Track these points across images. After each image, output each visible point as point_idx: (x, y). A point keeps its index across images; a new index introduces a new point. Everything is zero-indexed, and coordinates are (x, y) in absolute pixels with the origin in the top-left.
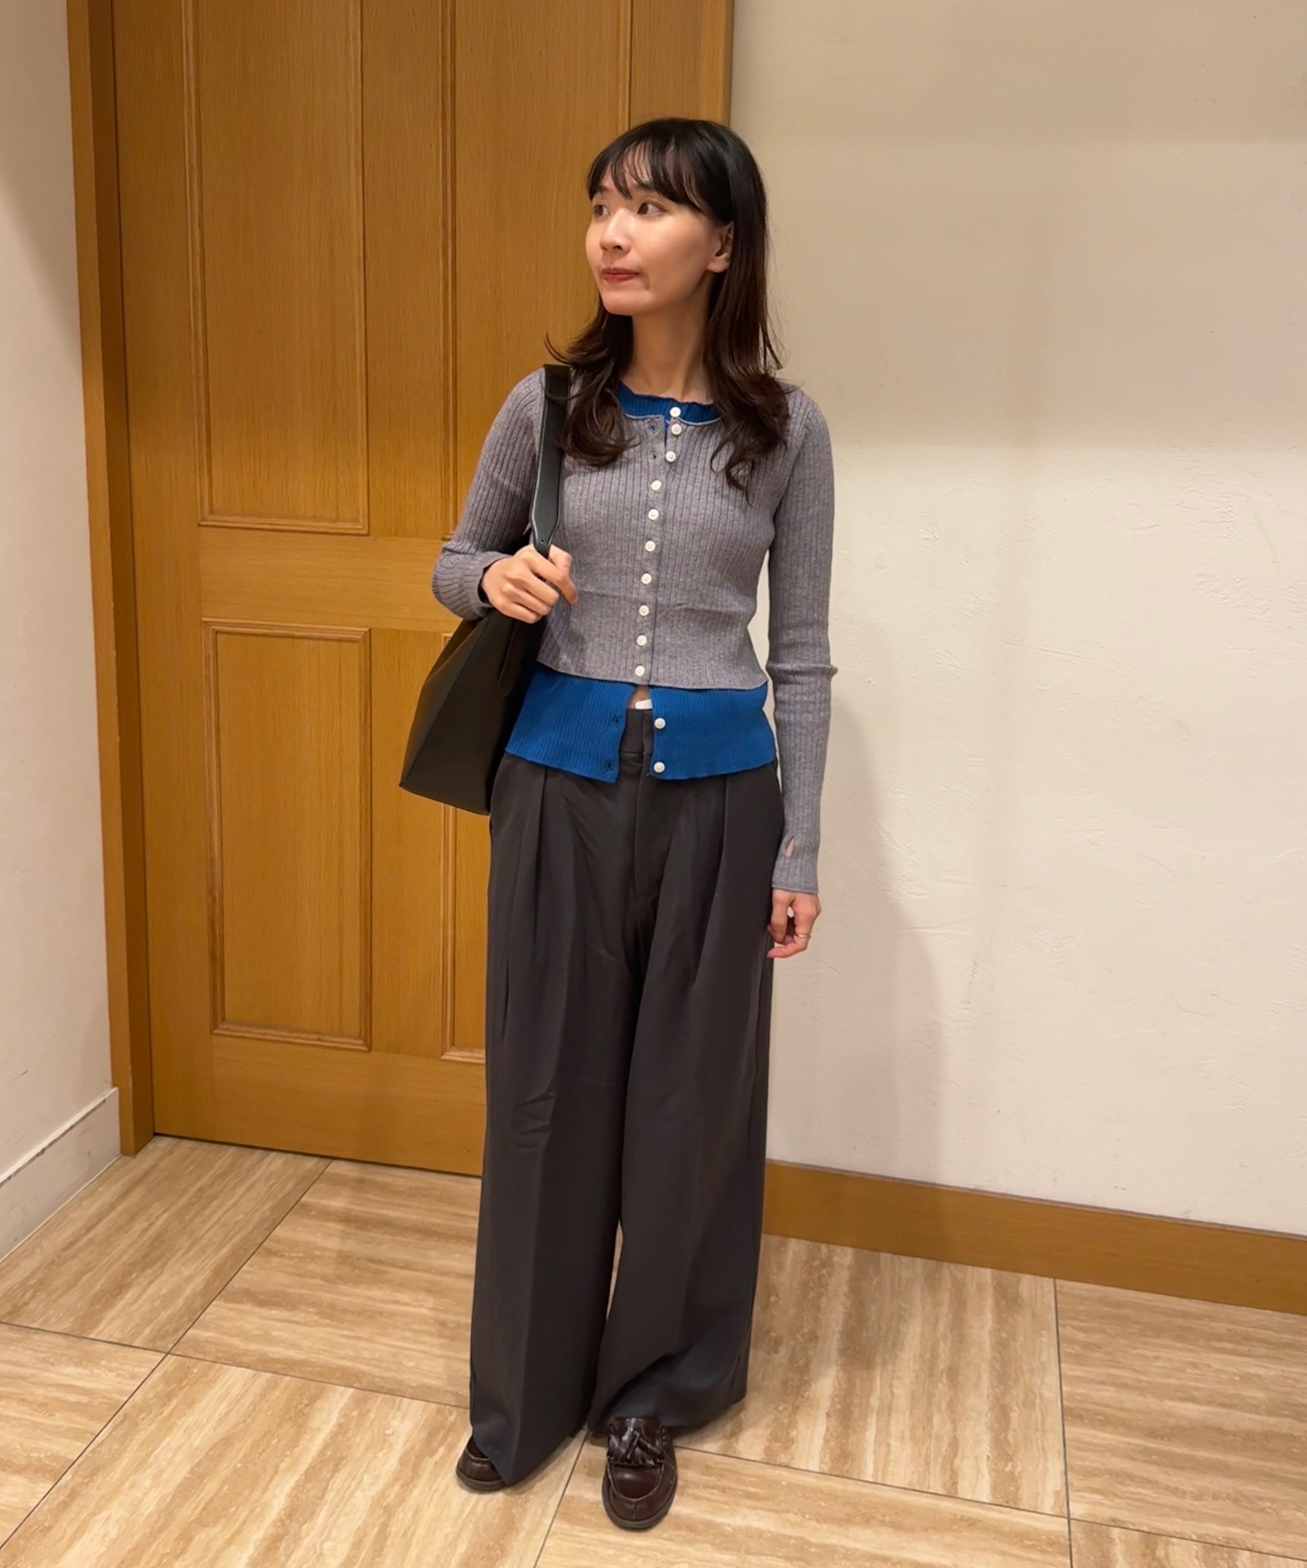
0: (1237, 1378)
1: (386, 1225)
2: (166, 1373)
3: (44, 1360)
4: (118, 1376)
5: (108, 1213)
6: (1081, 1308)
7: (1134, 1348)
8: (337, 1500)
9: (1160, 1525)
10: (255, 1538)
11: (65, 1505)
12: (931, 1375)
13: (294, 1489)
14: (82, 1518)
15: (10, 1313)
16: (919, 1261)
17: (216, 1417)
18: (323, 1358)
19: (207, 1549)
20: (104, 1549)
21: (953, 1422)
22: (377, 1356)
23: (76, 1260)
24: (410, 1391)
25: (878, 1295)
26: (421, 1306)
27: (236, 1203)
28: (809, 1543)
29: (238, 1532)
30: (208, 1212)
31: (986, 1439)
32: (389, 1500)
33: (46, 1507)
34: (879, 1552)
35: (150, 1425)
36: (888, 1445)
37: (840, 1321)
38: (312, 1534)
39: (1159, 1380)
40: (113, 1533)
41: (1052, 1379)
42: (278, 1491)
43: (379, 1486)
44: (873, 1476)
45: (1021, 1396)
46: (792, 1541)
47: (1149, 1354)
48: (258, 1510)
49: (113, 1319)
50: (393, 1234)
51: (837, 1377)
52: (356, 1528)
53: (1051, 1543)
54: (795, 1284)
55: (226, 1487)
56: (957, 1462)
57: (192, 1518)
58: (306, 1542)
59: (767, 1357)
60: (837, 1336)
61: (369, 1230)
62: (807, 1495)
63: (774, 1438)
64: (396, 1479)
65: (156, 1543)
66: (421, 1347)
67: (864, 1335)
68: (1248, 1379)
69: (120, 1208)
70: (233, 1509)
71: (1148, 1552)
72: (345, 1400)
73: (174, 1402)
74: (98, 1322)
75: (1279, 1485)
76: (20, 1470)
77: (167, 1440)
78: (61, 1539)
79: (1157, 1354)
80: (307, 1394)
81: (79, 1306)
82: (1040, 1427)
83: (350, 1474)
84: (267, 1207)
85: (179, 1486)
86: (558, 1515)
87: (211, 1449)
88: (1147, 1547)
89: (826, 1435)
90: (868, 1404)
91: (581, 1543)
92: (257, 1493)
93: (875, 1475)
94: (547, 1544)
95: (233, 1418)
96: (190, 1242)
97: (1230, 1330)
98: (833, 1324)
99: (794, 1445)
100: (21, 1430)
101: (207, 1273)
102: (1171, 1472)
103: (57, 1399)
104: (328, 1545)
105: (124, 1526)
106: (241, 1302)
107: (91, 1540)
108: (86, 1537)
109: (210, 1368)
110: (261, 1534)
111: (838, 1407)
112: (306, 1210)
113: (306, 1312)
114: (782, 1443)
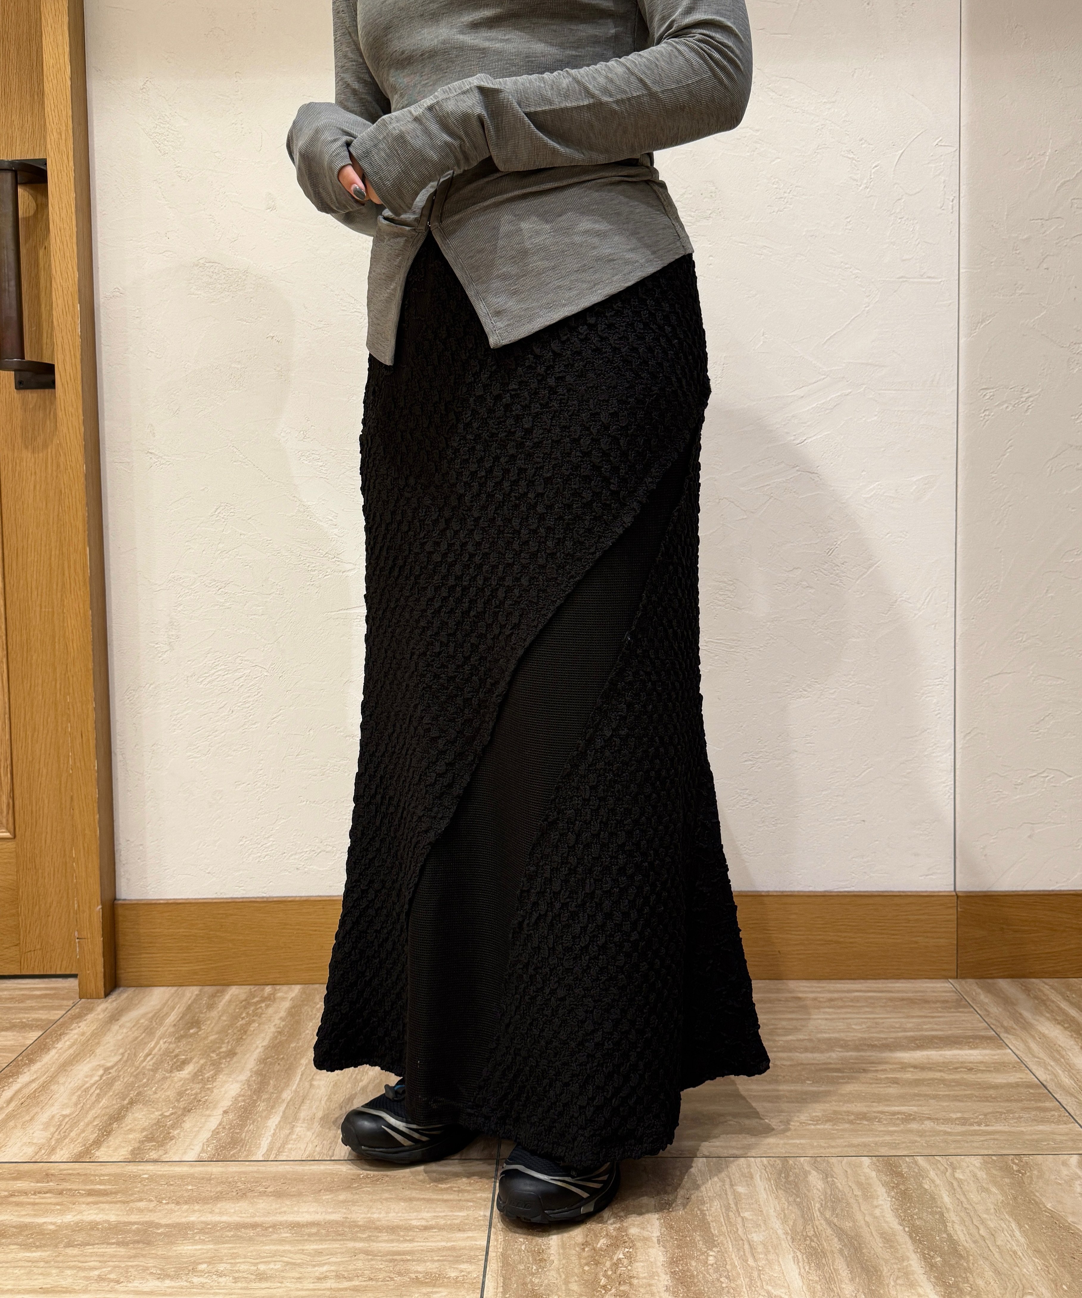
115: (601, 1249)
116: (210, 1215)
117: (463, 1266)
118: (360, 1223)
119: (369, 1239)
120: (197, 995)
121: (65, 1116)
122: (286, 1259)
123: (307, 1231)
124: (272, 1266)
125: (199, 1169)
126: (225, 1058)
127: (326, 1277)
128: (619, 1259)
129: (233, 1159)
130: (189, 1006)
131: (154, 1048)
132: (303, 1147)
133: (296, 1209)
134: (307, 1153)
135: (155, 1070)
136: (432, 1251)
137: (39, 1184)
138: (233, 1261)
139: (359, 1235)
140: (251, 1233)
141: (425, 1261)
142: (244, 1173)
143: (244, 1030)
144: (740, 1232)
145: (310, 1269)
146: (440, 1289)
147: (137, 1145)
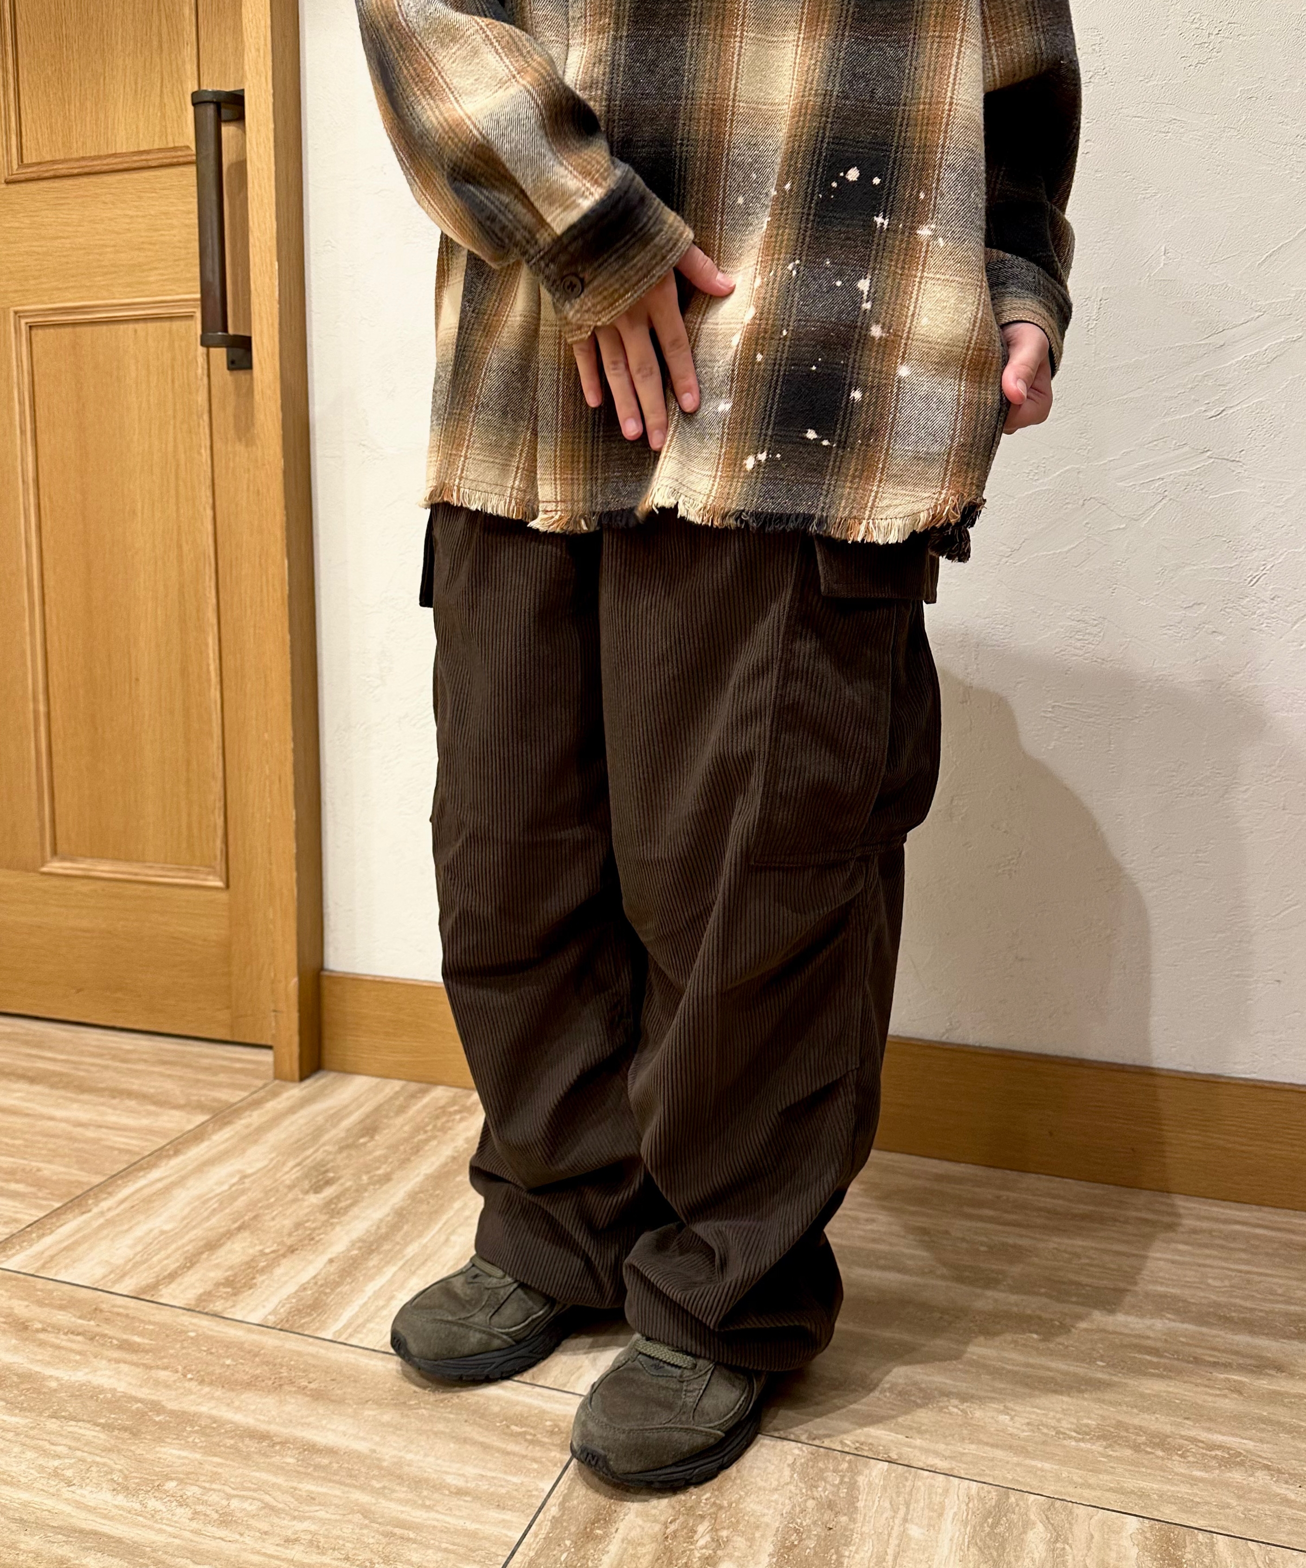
0: (983, 1249)
28: (162, 1411)
34: (263, 1427)
44: (335, 1333)
46: (139, 1405)
51: (381, 1220)
54: (407, 1128)
59: (301, 1196)
62: (213, 1350)
63: (228, 1282)
68: (1002, 1251)
79: (874, 1216)
89: (308, 1283)
90: (400, 1251)
93: (340, 1333)
97: (1000, 1197)
99: (251, 1291)
111: (355, 1252)
114: (234, 1288)
116: (224, 1408)
118: (385, 1464)
119: (380, 1492)
120: (397, 1093)
121: (163, 1232)
122: (267, 1498)
123: (318, 1460)
124: (246, 1505)
125: (253, 1337)
126: (374, 1184)
129: (299, 1330)
130: (381, 1105)
131: (308, 1157)
135: (290, 1188)
136: (447, 1531)
137: (80, 1321)
138: (207, 1485)
139: (373, 1482)
140: (254, 1447)
143: (417, 1150)
145: (286, 1522)
147: (210, 1288)
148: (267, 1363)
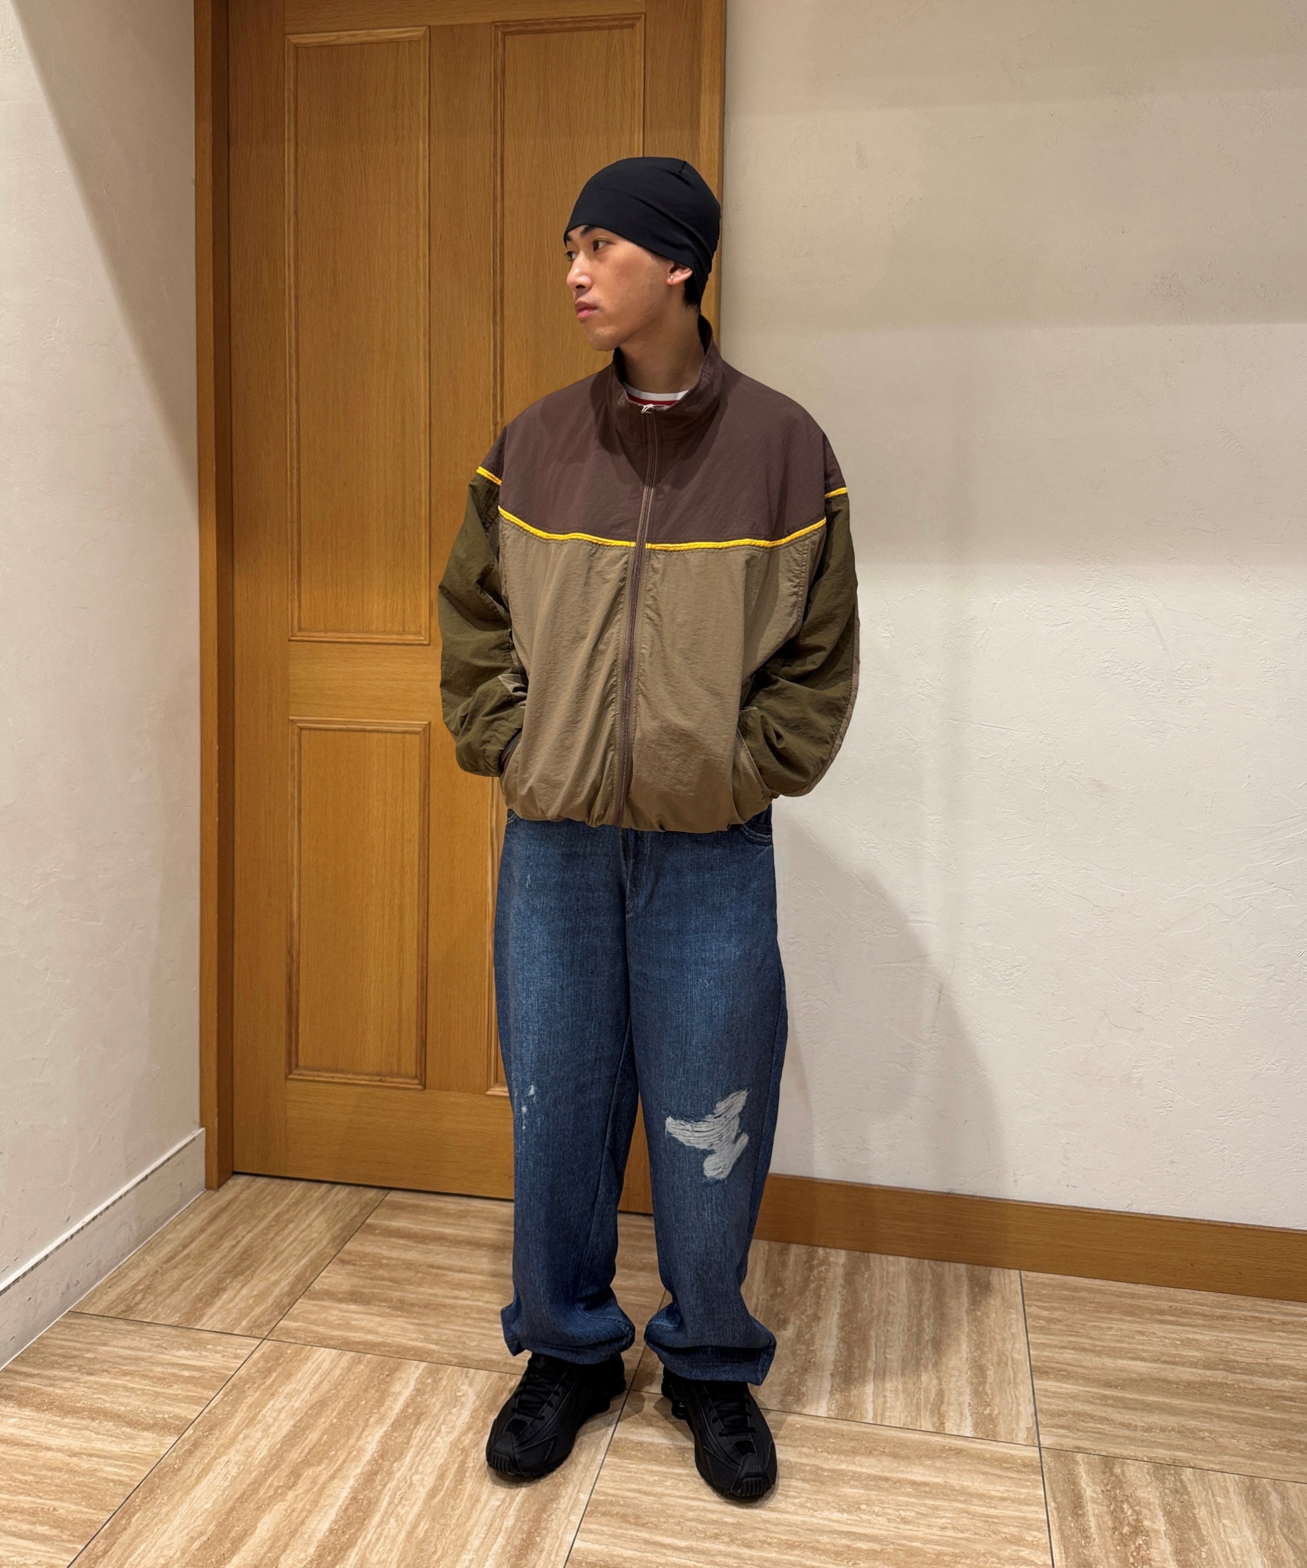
0: (1178, 1342)
1: (441, 1239)
2: (264, 1353)
3: (159, 1346)
4: (223, 1356)
5: (200, 1234)
6: (1044, 1292)
7: (1090, 1321)
8: (420, 1445)
9: (1117, 1451)
10: (354, 1473)
11: (190, 1452)
12: (918, 1344)
13: (383, 1437)
14: (206, 1462)
15: (125, 1311)
16: (903, 1260)
17: (311, 1385)
18: (399, 1340)
19: (314, 1482)
20: (227, 1484)
21: (939, 1378)
22: (444, 1338)
23: (177, 1271)
24: (475, 1363)
25: (869, 1286)
26: (479, 1300)
27: (310, 1225)
28: (823, 1470)
29: (339, 1469)
30: (286, 1232)
31: (968, 1390)
32: (465, 1444)
33: (174, 1454)
34: (880, 1474)
35: (255, 1392)
36: (885, 1397)
37: (839, 1304)
38: (403, 1469)
39: (1112, 1344)
40: (234, 1472)
41: (1021, 1344)
42: (370, 1439)
43: (455, 1434)
44: (872, 1419)
45: (996, 1359)
46: (808, 1468)
47: (1103, 1325)
48: (355, 1453)
49: (214, 1314)
50: (448, 1246)
51: (838, 1346)
52: (439, 1464)
53: (1025, 1466)
54: (798, 1279)
55: (326, 1437)
56: (944, 1408)
57: (299, 1460)
58: (398, 1475)
60: (836, 1317)
61: (427, 1244)
62: (818, 1434)
63: (787, 1393)
64: (469, 1428)
65: (271, 1479)
66: (482, 1331)
67: (859, 1315)
68: (1187, 1343)
69: (210, 1230)
70: (333, 1453)
71: (1107, 1470)
72: (420, 1371)
73: (274, 1375)
74: (201, 1316)
75: (1215, 1420)
76: (148, 1428)
77: (271, 1403)
78: (190, 1477)
79: (1110, 1325)
80: (387, 1367)
81: (183, 1305)
82: (1012, 1380)
83: (429, 1425)
84: (337, 1227)
85: (285, 1437)
86: (609, 1452)
87: (310, 1409)
88: (1106, 1466)
89: (831, 1390)
90: (865, 1367)
91: (631, 1472)
92: (351, 1442)
93: (874, 1418)
94: (601, 1473)
95: (325, 1386)
96: (274, 1255)
97: (1171, 1307)
98: (833, 1308)
99: (805, 1398)
100: (145, 1398)
101: (291, 1279)
102: (1124, 1412)
103: (173, 1375)
104: (416, 1478)
105: (242, 1467)
106: (323, 1300)
107: (216, 1478)
108: (211, 1475)
109: (302, 1349)
110: (359, 1471)
111: (840, 1369)
112: (371, 1229)
113: (380, 1306)
115: (1126, 1534)
116: (853, 1466)
117: (1035, 1533)
118: (957, 1488)
119: (965, 1502)
122: (915, 1509)
123: (923, 1489)
124: (908, 1513)
125: (831, 1425)
126: (812, 1321)
127: (946, 1528)
128: (1140, 1545)
129: (852, 1419)
132: (898, 1416)
133: (909, 1469)
134: (902, 1422)
136: (1010, 1517)
138: (881, 1505)
139: (959, 1498)
140: (886, 1485)
141: (1009, 1526)
142: (864, 1433)
143: (817, 1294)
144: (1223, 1536)
145: (934, 1520)
146: (1023, 1549)
147: (782, 1398)
148: (851, 1439)
